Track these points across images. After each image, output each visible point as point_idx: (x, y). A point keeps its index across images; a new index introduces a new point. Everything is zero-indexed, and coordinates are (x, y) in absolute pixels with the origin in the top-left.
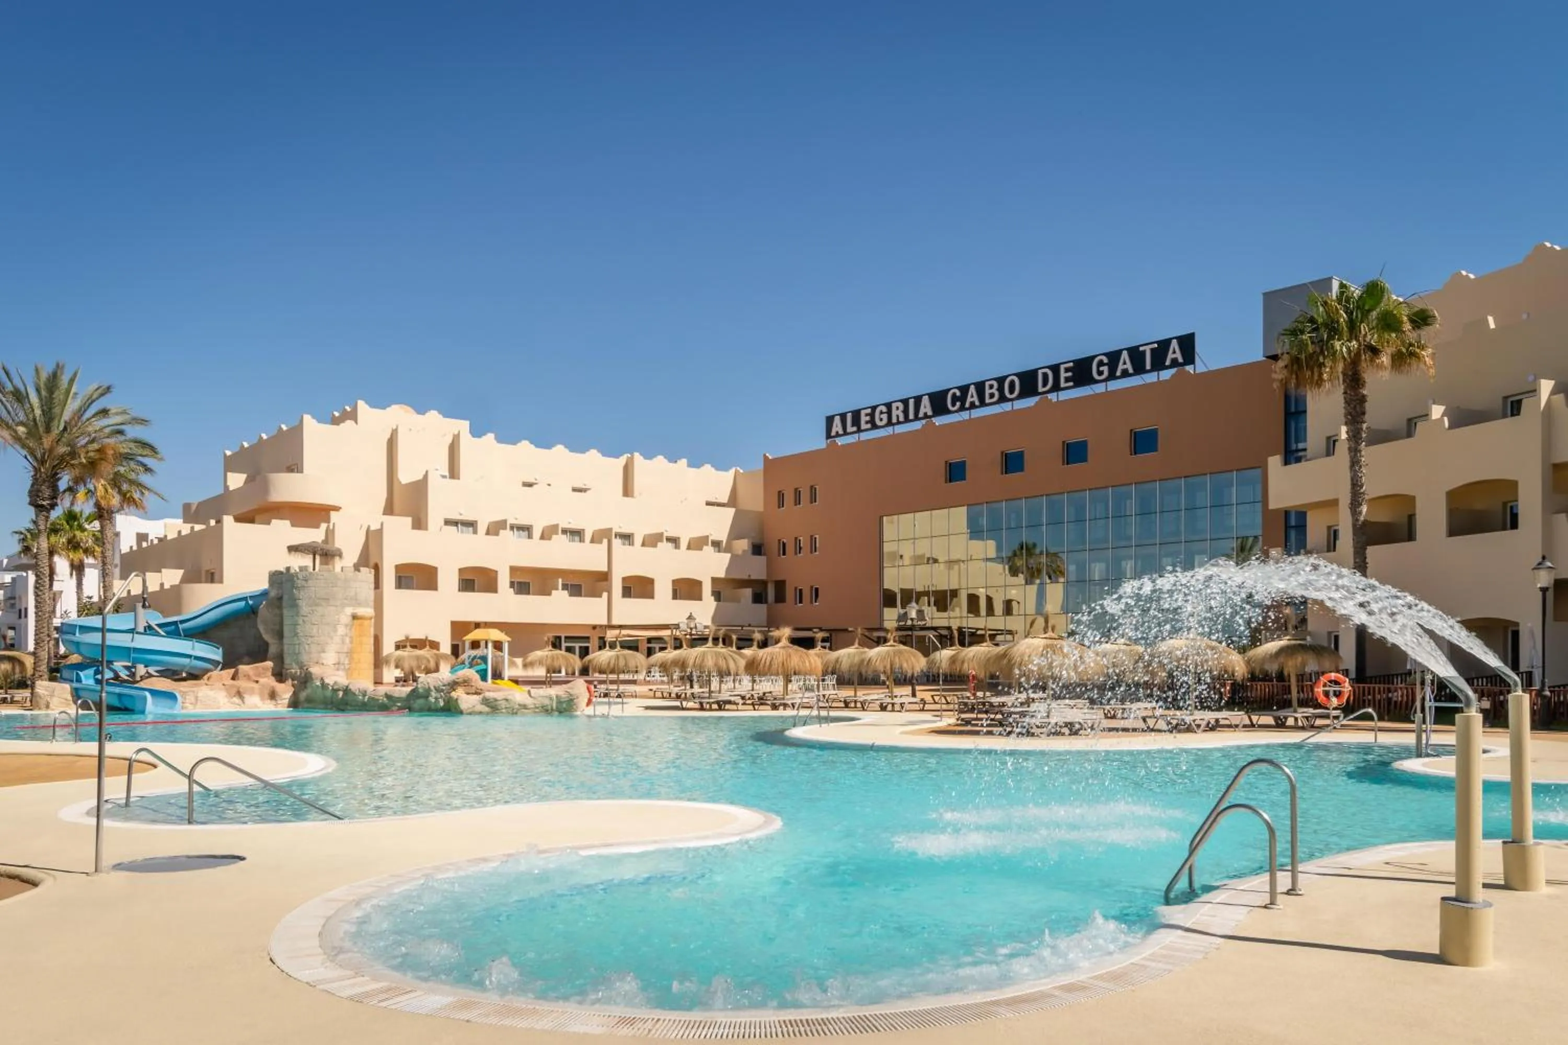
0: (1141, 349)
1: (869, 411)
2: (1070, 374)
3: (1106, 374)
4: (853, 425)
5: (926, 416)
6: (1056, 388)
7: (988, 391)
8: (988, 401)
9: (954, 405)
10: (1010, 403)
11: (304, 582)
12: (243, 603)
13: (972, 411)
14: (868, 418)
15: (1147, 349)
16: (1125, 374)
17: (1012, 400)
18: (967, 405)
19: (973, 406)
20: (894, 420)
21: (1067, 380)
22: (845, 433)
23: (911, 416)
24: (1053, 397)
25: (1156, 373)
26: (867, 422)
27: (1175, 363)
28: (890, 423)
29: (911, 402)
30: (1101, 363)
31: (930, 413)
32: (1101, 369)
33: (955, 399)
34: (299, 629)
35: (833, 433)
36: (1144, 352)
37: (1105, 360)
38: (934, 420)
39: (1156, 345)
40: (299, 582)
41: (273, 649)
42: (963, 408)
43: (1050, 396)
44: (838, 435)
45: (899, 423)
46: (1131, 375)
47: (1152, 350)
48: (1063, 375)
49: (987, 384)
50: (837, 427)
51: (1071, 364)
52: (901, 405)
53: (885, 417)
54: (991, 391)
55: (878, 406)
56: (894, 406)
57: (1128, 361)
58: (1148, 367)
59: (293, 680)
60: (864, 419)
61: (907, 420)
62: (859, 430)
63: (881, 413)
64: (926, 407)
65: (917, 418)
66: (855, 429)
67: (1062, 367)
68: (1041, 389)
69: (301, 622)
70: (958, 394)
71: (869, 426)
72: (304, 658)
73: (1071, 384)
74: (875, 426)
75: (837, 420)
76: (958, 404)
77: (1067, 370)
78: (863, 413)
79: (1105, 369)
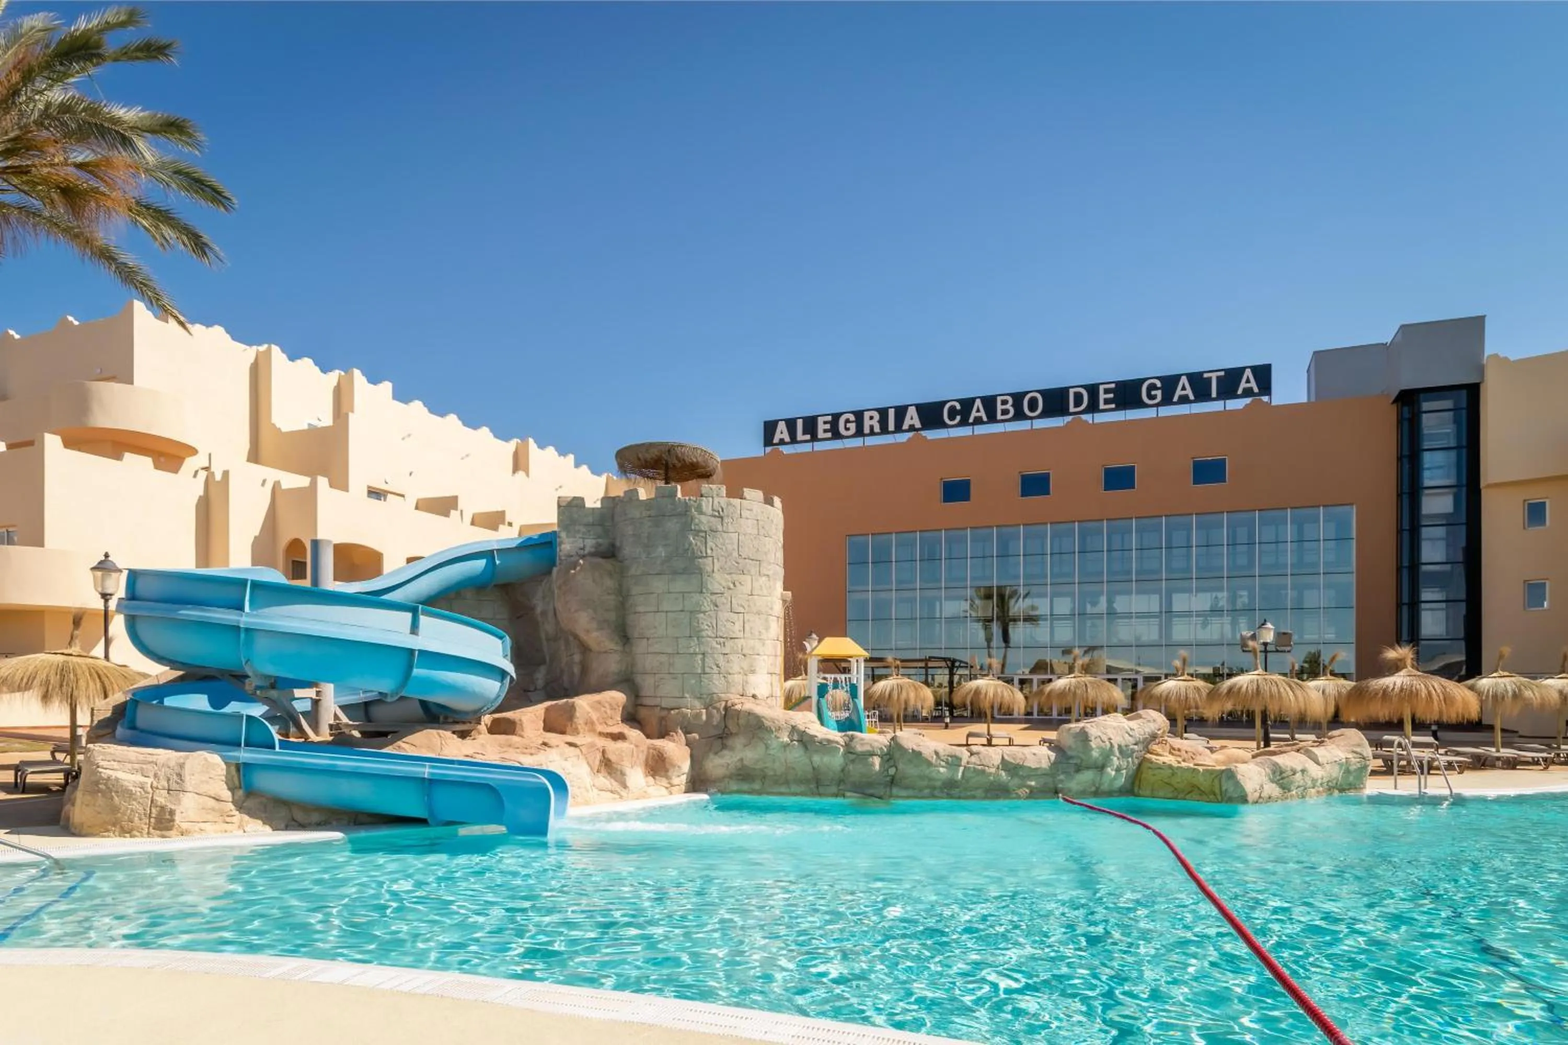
0: (1206, 375)
1: (829, 418)
2: (1111, 396)
3: (1159, 399)
4: (804, 433)
5: (912, 428)
6: (1093, 407)
7: (1000, 407)
8: (999, 417)
9: (952, 418)
10: (1030, 421)
11: (716, 522)
12: (481, 564)
13: (976, 427)
14: (828, 426)
15: (1214, 376)
16: (1184, 400)
17: (1031, 418)
18: (971, 420)
19: (979, 421)
20: (867, 430)
21: (1107, 402)
22: (794, 440)
23: (891, 427)
24: (1087, 417)
25: (1222, 402)
26: (825, 431)
27: (1248, 393)
28: (859, 433)
29: (891, 412)
30: (1152, 387)
31: (918, 425)
32: (1153, 393)
33: (953, 413)
34: (705, 622)
35: (776, 440)
36: (1210, 379)
37: (1159, 384)
38: (924, 433)
39: (1222, 373)
40: (704, 519)
41: (612, 664)
42: (964, 423)
43: (1085, 417)
44: (782, 442)
45: (872, 433)
46: (1191, 402)
47: (1218, 378)
48: (1102, 396)
49: (999, 399)
50: (782, 432)
51: (1113, 386)
52: (876, 416)
53: (853, 427)
54: (1004, 407)
55: (842, 414)
56: (867, 415)
57: (1187, 386)
58: (1214, 395)
59: (686, 732)
60: (821, 427)
61: (884, 430)
62: (814, 438)
63: (847, 421)
64: (912, 418)
65: (899, 428)
66: (808, 437)
67: (1102, 388)
68: (1072, 409)
69: (707, 606)
70: (958, 407)
71: (829, 435)
72: (717, 684)
73: (1113, 406)
74: (836, 435)
75: (782, 426)
76: (958, 418)
77: (1107, 391)
78: (820, 420)
79: (1159, 393)
